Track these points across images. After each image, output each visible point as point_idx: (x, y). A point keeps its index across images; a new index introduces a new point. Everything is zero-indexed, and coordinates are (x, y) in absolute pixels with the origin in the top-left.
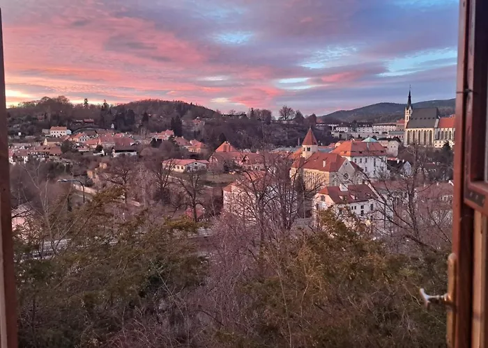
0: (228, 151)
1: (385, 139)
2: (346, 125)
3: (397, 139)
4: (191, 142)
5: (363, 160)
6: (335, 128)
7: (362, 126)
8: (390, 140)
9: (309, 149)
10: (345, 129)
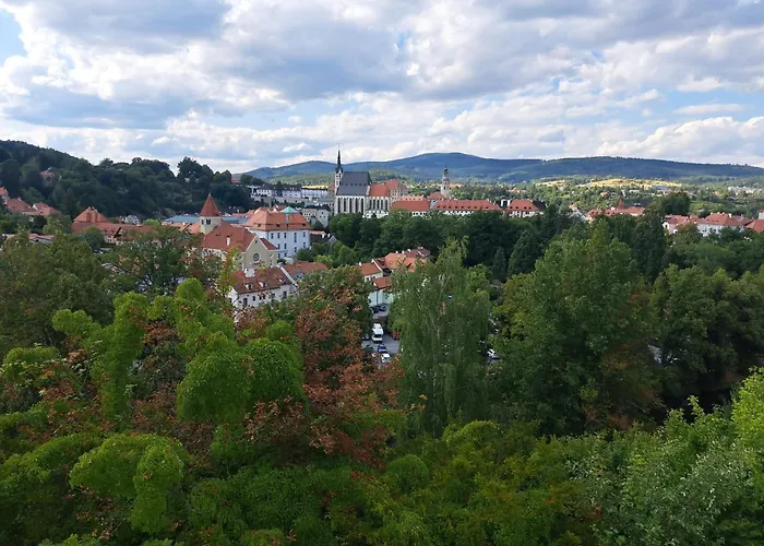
0: (93, 220)
1: (314, 207)
2: (270, 187)
3: (326, 207)
4: (34, 206)
5: (282, 235)
6: (255, 190)
7: (288, 190)
8: (318, 208)
9: (209, 222)
10: (269, 193)
